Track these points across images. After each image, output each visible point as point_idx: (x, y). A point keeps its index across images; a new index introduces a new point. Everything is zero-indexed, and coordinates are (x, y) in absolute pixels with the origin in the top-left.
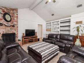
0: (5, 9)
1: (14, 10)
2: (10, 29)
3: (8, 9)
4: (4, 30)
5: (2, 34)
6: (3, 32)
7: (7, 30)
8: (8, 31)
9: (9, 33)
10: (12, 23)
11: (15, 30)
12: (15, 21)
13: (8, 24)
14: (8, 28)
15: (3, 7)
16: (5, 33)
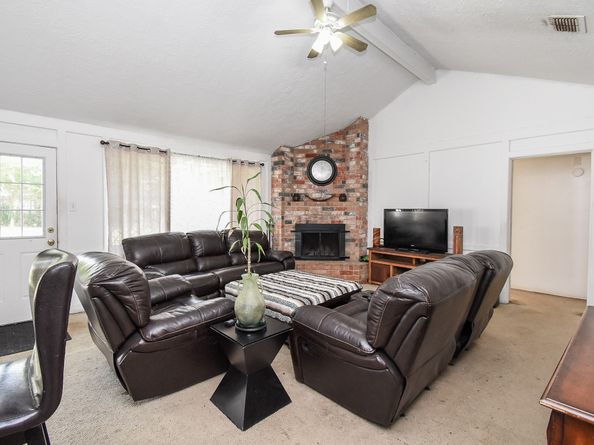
0: (314, 147)
1: (347, 133)
2: (324, 209)
3: (324, 142)
4: (302, 213)
5: (294, 223)
6: (300, 218)
7: (310, 213)
8: (315, 216)
9: (318, 222)
10: (341, 187)
11: (346, 214)
12: (352, 177)
13: (322, 191)
14: (317, 207)
15: (308, 144)
16: (304, 223)
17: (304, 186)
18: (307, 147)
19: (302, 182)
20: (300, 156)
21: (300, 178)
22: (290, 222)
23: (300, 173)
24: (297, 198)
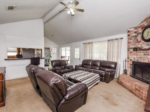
0: (145, 22)
2: (144, 55)
4: (135, 56)
6: (134, 58)
7: (138, 56)
8: (141, 58)
9: (142, 61)
14: (141, 54)
15: (142, 22)
16: (136, 61)
17: (141, 43)
18: (142, 24)
19: (140, 42)
20: (139, 29)
21: (139, 40)
22: (131, 60)
23: (139, 38)
24: (135, 49)
